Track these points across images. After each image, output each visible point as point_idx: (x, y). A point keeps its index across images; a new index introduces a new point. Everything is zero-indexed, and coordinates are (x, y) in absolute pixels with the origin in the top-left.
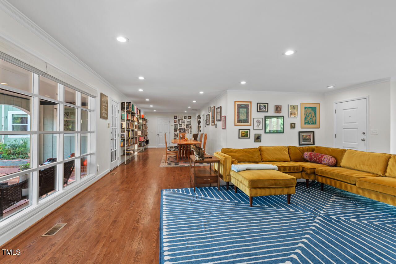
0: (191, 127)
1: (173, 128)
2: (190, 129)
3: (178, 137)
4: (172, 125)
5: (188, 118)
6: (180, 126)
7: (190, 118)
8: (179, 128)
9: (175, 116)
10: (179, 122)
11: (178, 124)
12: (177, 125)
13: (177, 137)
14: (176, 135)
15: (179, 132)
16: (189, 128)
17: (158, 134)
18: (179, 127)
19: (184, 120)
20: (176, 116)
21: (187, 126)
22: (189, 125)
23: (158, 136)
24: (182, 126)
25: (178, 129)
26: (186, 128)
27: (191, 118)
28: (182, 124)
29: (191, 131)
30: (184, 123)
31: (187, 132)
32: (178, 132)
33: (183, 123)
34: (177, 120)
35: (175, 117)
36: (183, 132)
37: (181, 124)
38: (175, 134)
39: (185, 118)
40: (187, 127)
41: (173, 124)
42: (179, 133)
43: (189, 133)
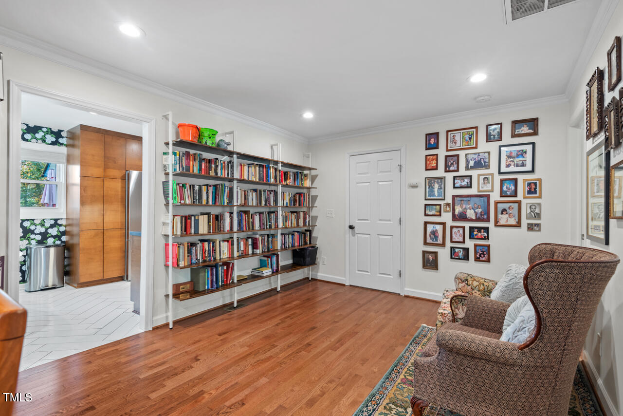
0: (533, 189)
1: (419, 198)
2: (524, 202)
3: (449, 244)
4: (414, 181)
5: (514, 136)
6: (458, 183)
7: (525, 129)
8: (454, 197)
9: (428, 136)
10: (451, 162)
11: (449, 177)
12: (442, 180)
13: (443, 245)
14: (434, 233)
15: (455, 218)
16: (520, 197)
17: (351, 227)
18: (450, 192)
19: (484, 146)
20: (436, 135)
21: (502, 182)
22: (521, 178)
23: (354, 235)
24: (470, 186)
25: (449, 200)
26: (495, 196)
27: (535, 133)
28: (474, 173)
29: (538, 216)
30: (487, 166)
31: (503, 218)
32: (447, 217)
33: (480, 164)
34: (442, 152)
35: (432, 140)
36: (478, 220)
37: (462, 172)
38: (430, 228)
39: (489, 139)
40: (509, 187)
41: (421, 175)
42: (450, 223)
43: (518, 225)
